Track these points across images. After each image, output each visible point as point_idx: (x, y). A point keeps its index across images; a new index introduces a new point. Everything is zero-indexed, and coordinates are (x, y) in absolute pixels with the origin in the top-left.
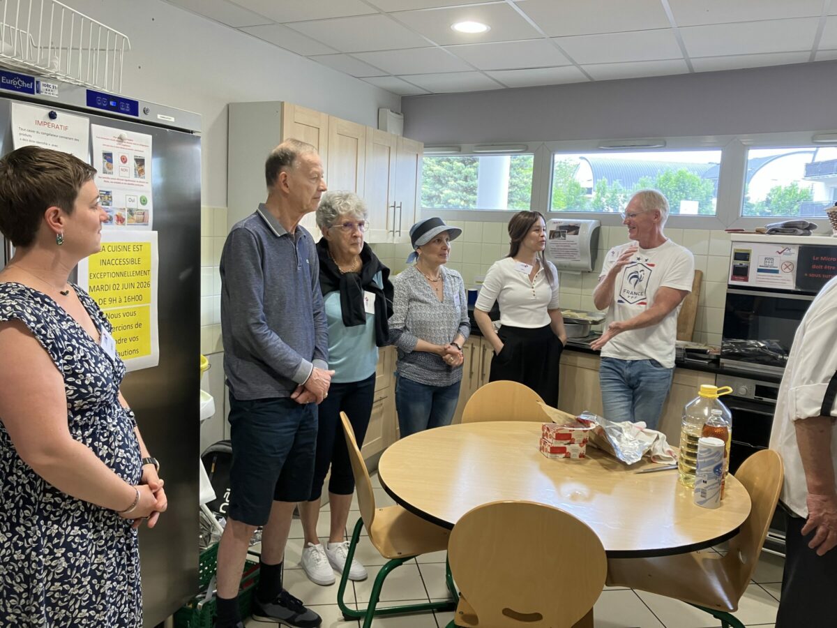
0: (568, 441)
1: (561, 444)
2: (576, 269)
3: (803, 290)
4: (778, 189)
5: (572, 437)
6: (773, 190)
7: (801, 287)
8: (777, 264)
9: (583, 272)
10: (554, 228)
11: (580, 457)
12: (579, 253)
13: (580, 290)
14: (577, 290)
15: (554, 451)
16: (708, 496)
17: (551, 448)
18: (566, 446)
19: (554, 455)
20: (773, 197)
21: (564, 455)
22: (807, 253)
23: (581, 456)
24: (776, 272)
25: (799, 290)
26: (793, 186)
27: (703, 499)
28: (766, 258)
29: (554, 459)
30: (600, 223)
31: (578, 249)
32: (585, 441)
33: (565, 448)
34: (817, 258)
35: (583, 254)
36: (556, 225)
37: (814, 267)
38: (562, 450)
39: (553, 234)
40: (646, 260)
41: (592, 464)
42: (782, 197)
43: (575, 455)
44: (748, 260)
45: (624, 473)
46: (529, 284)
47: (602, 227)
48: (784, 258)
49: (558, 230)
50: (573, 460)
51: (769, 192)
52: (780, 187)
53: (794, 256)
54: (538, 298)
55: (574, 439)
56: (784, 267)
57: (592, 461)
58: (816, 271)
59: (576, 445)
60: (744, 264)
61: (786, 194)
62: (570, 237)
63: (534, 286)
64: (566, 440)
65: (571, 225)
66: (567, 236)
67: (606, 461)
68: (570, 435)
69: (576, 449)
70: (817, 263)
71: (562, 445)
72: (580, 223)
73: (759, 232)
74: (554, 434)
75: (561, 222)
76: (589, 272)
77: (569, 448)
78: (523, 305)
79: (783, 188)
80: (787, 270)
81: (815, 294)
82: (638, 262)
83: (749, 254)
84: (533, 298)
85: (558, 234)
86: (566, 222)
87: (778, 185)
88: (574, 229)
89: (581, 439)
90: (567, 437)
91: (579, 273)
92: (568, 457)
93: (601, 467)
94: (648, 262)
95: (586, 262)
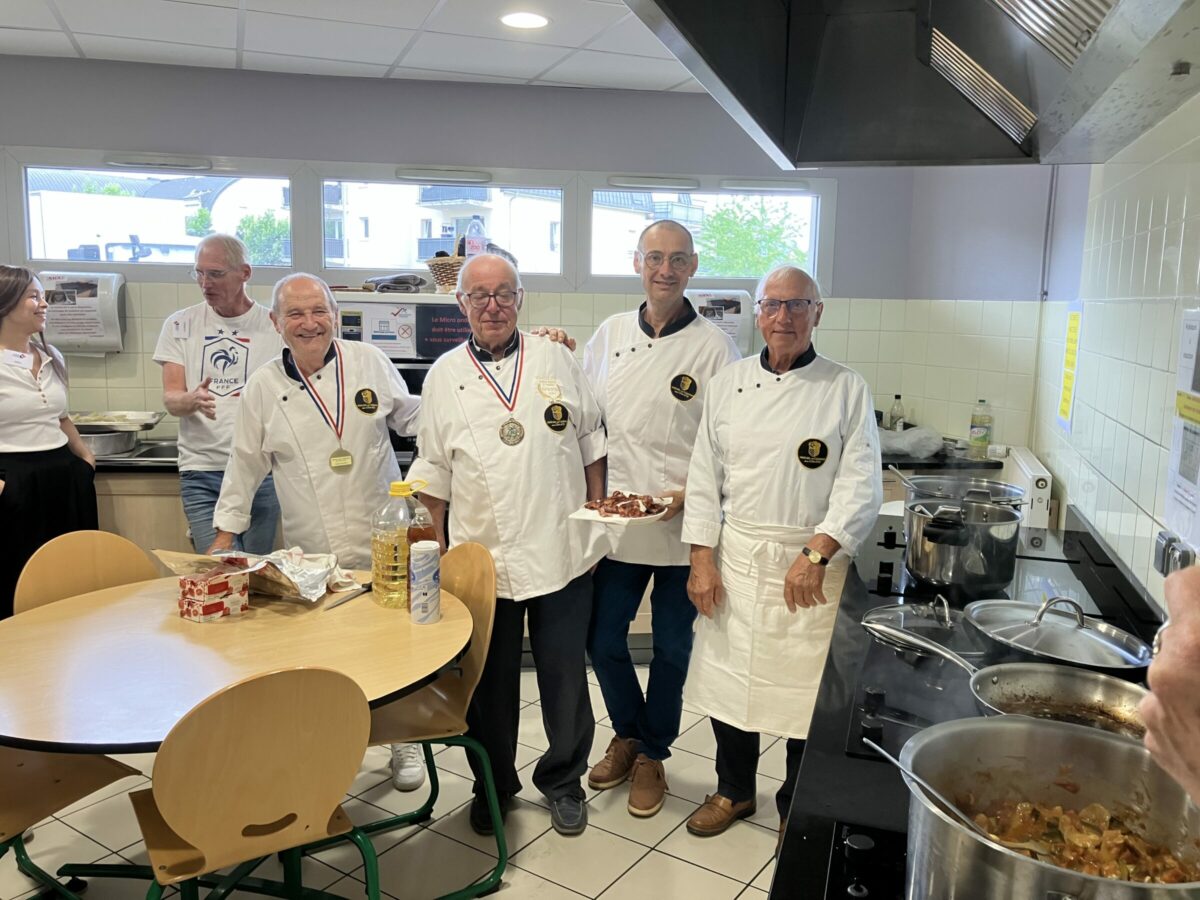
0: (225, 592)
1: (215, 599)
2: (97, 349)
3: (425, 358)
4: (251, 220)
5: (230, 585)
6: (243, 222)
7: (423, 355)
8: (393, 329)
9: (107, 353)
10: (52, 287)
11: (242, 610)
12: (101, 326)
13: (104, 380)
14: (101, 382)
15: (209, 610)
16: (430, 610)
17: (204, 608)
18: (223, 600)
19: (208, 617)
20: (244, 231)
21: (221, 613)
22: (425, 312)
23: (244, 608)
24: (394, 338)
25: (420, 358)
26: (268, 216)
27: (425, 614)
28: (380, 322)
29: (209, 621)
30: (125, 277)
31: (99, 319)
32: (245, 588)
33: (222, 604)
34: (436, 320)
35: (108, 325)
36: (54, 282)
37: (434, 330)
38: (219, 607)
39: (51, 297)
40: (235, 333)
41: (264, 614)
42: (256, 231)
43: (236, 609)
44: (359, 325)
45: (310, 613)
46: (34, 384)
47: (128, 284)
48: (400, 320)
49: (61, 290)
50: (236, 616)
51: (239, 224)
52: (252, 217)
53: (411, 318)
54: (51, 406)
55: (231, 589)
56: (401, 331)
57: (260, 611)
58: (438, 335)
59: (236, 596)
60: (355, 330)
61: (260, 227)
62: (82, 300)
63: (42, 387)
64: (221, 591)
65: (83, 281)
66: (77, 299)
67: (277, 605)
68: (226, 583)
69: (236, 600)
70: (438, 325)
71: (217, 600)
72: (97, 279)
73: (366, 289)
74: (206, 588)
75: (63, 277)
76: (118, 352)
77: (227, 602)
78: (28, 418)
79: (256, 220)
80: (405, 335)
81: (431, 362)
82: (221, 336)
83: (359, 317)
84: (44, 406)
85: (61, 296)
86: (70, 277)
87: (250, 215)
88: (89, 287)
89: (241, 586)
90: (224, 587)
91: (103, 356)
92: (226, 614)
93: (277, 615)
94: (239, 335)
95: (113, 338)
